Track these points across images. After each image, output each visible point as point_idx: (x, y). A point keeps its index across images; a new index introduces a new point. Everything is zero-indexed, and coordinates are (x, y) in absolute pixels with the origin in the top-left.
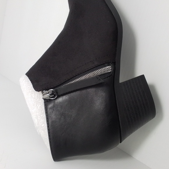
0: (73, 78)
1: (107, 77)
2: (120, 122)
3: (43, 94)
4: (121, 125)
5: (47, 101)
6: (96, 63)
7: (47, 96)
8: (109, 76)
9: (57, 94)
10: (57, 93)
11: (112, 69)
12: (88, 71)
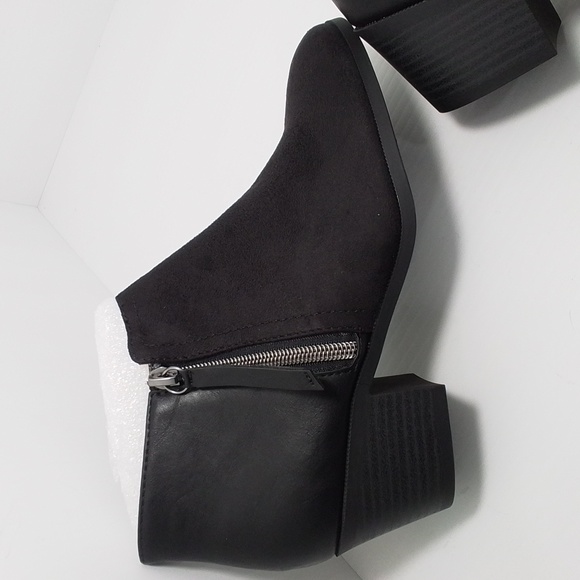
0: (242, 347)
1: (338, 373)
2: (344, 506)
3: (152, 372)
4: (344, 514)
5: (159, 394)
6: (316, 325)
7: (162, 382)
8: (346, 371)
9: (190, 382)
10: (190, 380)
11: (355, 352)
12: (288, 339)
